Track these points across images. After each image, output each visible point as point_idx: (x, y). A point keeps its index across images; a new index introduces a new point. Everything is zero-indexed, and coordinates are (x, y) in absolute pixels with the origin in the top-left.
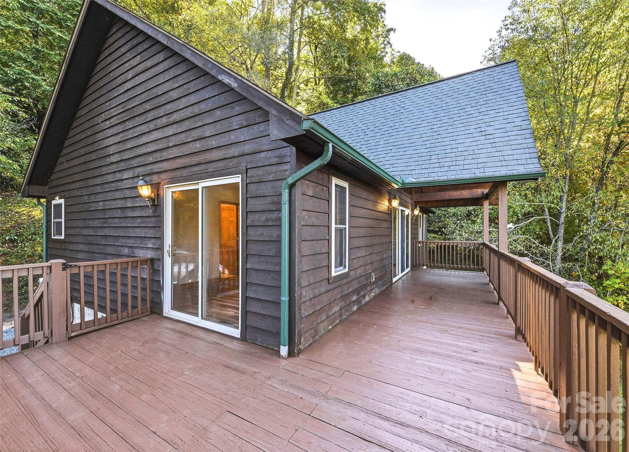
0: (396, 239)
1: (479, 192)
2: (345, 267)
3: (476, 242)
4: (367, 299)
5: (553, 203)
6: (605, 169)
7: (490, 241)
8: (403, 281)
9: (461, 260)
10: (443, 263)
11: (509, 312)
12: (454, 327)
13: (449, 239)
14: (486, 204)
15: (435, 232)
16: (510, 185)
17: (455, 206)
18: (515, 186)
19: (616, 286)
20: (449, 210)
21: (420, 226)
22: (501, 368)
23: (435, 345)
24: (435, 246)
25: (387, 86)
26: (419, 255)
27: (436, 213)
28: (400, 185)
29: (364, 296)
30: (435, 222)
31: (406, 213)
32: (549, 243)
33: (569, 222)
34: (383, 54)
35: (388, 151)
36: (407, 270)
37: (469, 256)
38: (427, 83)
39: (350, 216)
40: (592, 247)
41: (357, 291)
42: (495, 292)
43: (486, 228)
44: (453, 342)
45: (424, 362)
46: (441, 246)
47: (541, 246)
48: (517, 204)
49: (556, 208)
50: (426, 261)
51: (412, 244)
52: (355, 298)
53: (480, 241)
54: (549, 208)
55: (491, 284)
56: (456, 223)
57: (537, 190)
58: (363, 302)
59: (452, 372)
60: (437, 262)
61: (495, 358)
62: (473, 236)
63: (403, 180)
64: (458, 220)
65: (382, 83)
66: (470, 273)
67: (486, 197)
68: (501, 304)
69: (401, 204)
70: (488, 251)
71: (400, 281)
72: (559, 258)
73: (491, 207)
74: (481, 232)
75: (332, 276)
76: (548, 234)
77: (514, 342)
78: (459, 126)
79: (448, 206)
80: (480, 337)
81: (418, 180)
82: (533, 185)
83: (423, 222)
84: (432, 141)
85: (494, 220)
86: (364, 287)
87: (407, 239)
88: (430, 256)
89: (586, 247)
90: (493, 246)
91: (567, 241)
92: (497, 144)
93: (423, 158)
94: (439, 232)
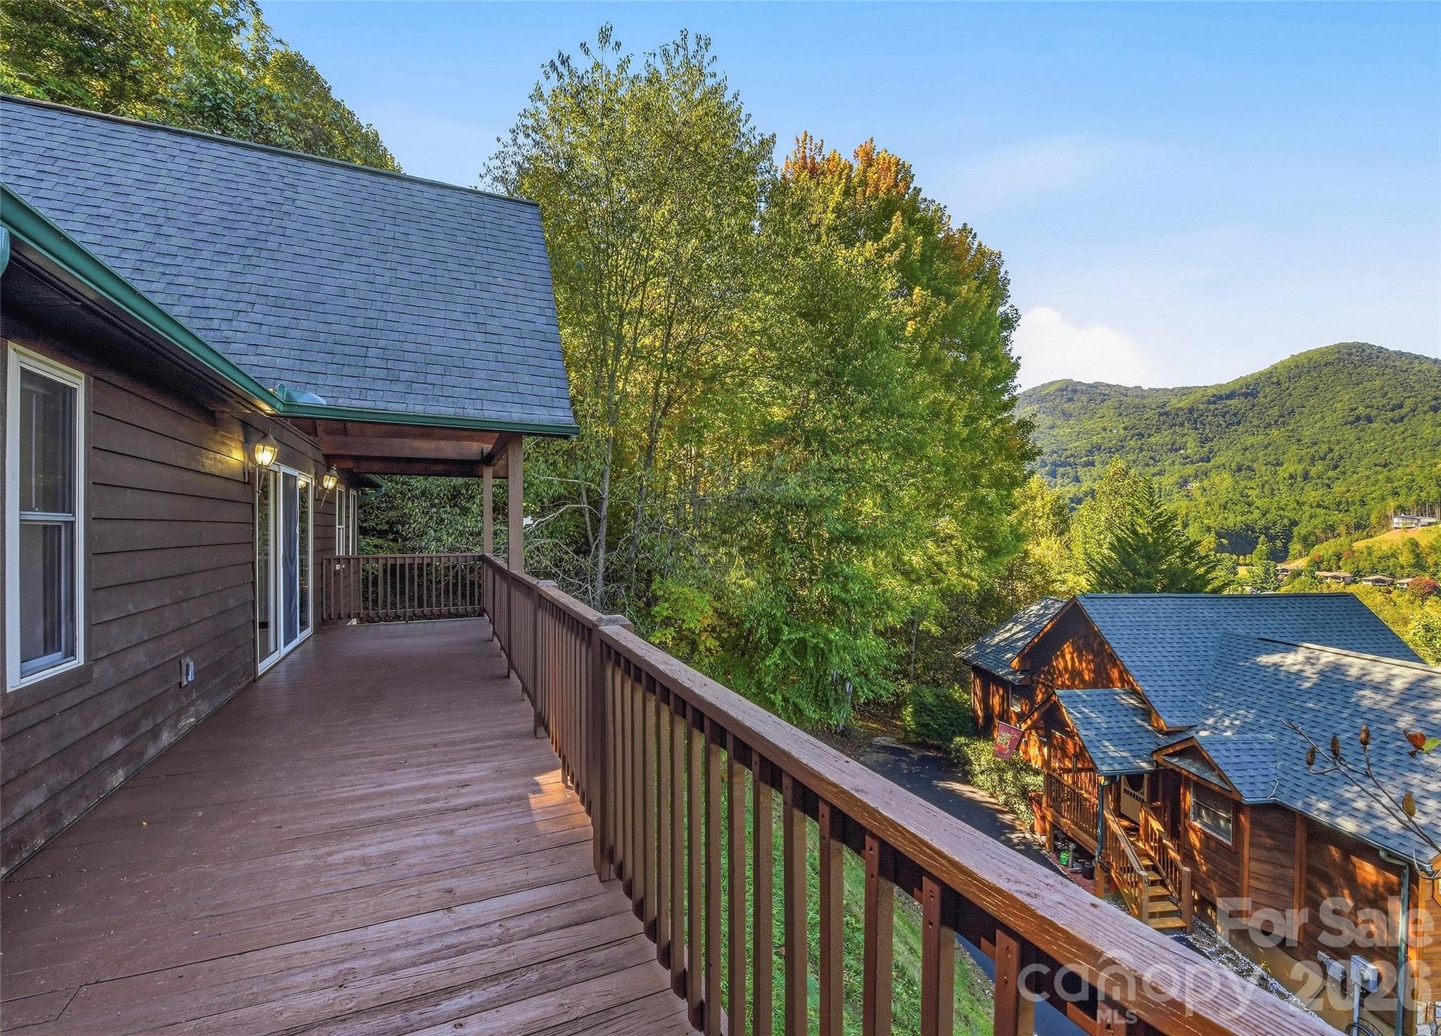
0: (267, 554)
1: (473, 448)
2: (71, 653)
3: (468, 554)
4: (166, 738)
5: (592, 481)
6: (654, 433)
7: (496, 550)
8: (292, 664)
9: (438, 596)
10: (398, 606)
11: (525, 689)
12: (424, 747)
13: (413, 549)
14: (488, 472)
15: (381, 534)
16: (528, 443)
17: (427, 474)
18: (537, 445)
19: (665, 613)
20: (413, 481)
21: (340, 517)
22: (511, 799)
23: (376, 803)
24: (380, 566)
25: (244, 120)
26: (337, 592)
27: (381, 487)
28: (278, 405)
29: (155, 734)
30: (379, 508)
31: (301, 483)
32: (586, 553)
33: (614, 515)
34: (233, 22)
35: (241, 306)
36: (300, 637)
37: (455, 585)
38: (358, 163)
39: (94, 484)
40: (641, 556)
41: (126, 724)
42: (503, 654)
43: (489, 527)
44: (419, 782)
45: (349, 853)
46: (394, 566)
47: (576, 557)
48: (542, 478)
49: (597, 491)
50: (356, 603)
51: (319, 564)
52: (117, 745)
53: (477, 551)
54: (588, 490)
55: (496, 640)
56: (427, 513)
57: (570, 455)
58: (152, 751)
59: (417, 848)
60: (384, 607)
61: (501, 785)
62: (464, 541)
63: (288, 395)
64: (433, 506)
65: (224, 100)
66: (457, 623)
67: (488, 460)
68: (513, 675)
69: (282, 459)
70: (490, 572)
71: (282, 668)
72: (600, 576)
73: (498, 481)
74: (479, 534)
75: (9, 690)
76: (586, 537)
77: (533, 742)
78: (433, 295)
79: (411, 474)
80: (475, 753)
81: (332, 402)
82: (566, 445)
83: (348, 507)
84: (370, 314)
85: (500, 509)
86: (152, 705)
87: (301, 553)
88: (366, 592)
89: (633, 556)
90: (500, 562)
91: (611, 547)
92: (506, 358)
93: (347, 350)
94: (391, 532)
